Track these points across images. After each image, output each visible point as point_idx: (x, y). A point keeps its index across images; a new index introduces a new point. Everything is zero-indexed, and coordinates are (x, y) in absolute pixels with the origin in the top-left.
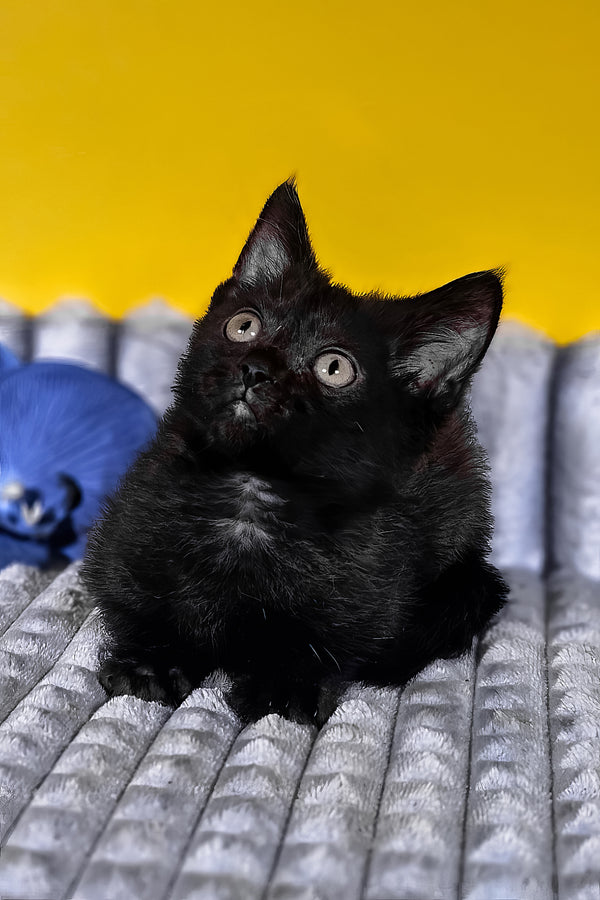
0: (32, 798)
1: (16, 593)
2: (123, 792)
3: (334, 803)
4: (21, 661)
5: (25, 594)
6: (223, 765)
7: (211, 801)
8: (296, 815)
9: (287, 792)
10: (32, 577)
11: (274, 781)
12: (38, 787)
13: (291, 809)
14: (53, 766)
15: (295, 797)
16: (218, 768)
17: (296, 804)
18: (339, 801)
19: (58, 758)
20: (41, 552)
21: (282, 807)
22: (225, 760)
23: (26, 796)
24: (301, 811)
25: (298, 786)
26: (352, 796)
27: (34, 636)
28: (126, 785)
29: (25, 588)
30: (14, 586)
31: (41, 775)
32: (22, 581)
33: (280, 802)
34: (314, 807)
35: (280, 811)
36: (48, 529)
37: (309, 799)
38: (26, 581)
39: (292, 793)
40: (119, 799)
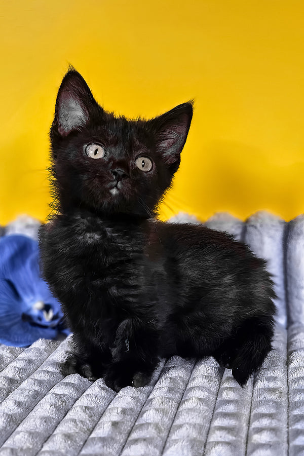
0: (42, 447)
1: (41, 353)
2: (86, 441)
3: (185, 437)
4: (40, 383)
5: (45, 353)
6: (135, 424)
7: (128, 441)
8: (168, 444)
9: (164, 434)
10: (49, 345)
11: (157, 430)
12: (45, 442)
13: (166, 442)
14: (53, 432)
15: (168, 436)
16: (132, 426)
17: (168, 440)
18: (188, 436)
19: (56, 427)
20: (53, 333)
21: (161, 442)
22: (136, 421)
23: (40, 446)
24: (170, 443)
25: (169, 431)
26: (194, 433)
27: (48, 372)
28: (88, 437)
29: (45, 351)
30: (40, 350)
31: (48, 436)
32: (44, 347)
33: (160, 439)
34: (176, 440)
35: (161, 443)
36: (56, 322)
37: (174, 437)
38: (45, 347)
39: (166, 434)
40: (84, 444)
